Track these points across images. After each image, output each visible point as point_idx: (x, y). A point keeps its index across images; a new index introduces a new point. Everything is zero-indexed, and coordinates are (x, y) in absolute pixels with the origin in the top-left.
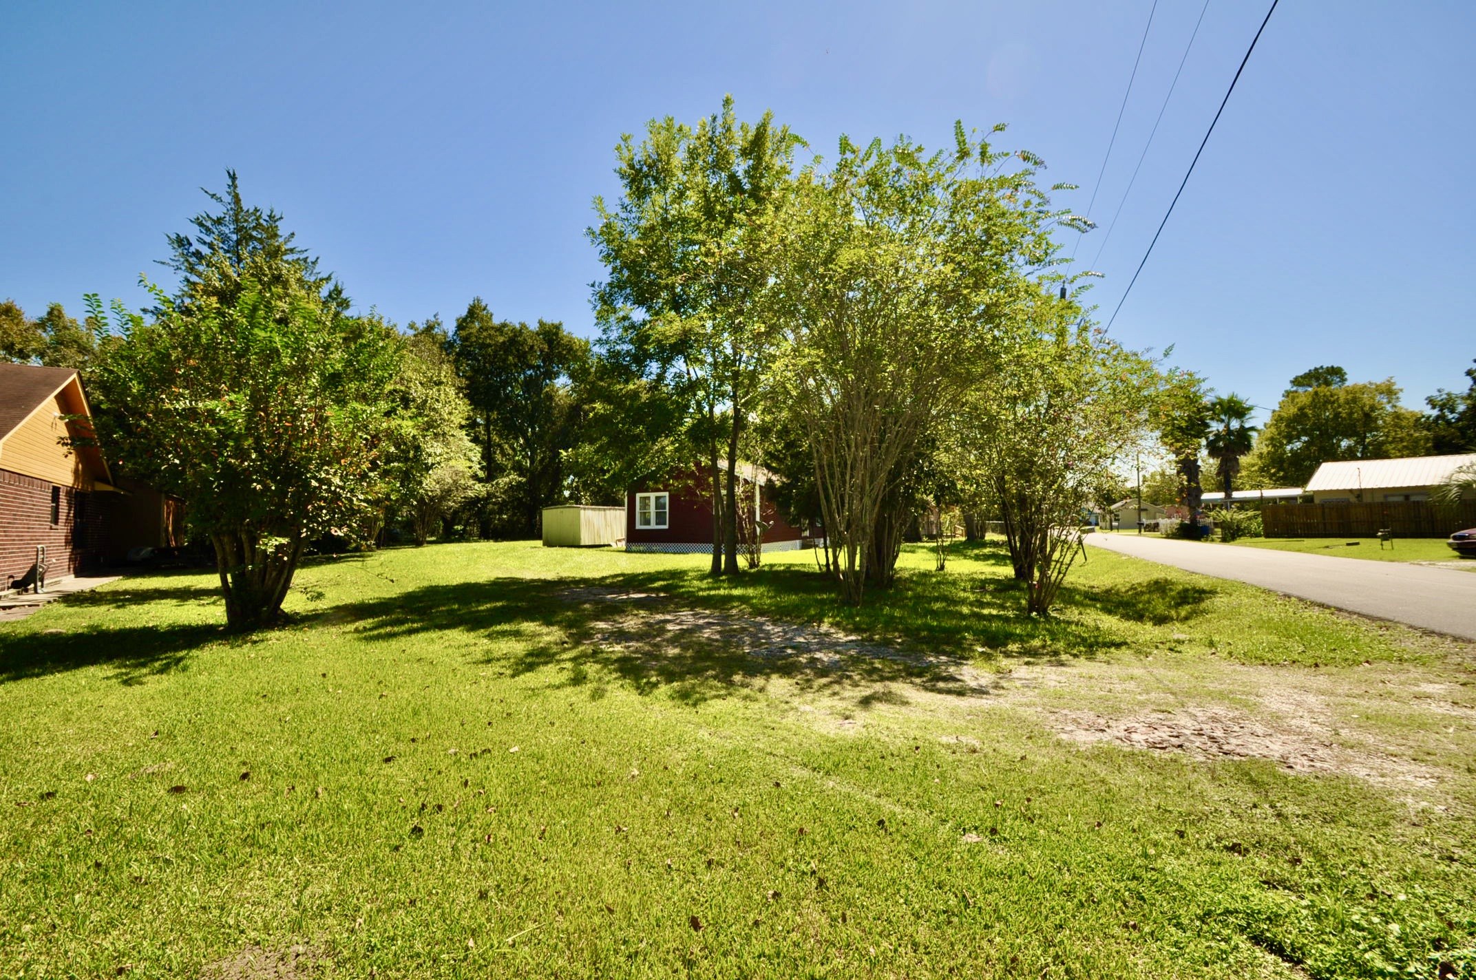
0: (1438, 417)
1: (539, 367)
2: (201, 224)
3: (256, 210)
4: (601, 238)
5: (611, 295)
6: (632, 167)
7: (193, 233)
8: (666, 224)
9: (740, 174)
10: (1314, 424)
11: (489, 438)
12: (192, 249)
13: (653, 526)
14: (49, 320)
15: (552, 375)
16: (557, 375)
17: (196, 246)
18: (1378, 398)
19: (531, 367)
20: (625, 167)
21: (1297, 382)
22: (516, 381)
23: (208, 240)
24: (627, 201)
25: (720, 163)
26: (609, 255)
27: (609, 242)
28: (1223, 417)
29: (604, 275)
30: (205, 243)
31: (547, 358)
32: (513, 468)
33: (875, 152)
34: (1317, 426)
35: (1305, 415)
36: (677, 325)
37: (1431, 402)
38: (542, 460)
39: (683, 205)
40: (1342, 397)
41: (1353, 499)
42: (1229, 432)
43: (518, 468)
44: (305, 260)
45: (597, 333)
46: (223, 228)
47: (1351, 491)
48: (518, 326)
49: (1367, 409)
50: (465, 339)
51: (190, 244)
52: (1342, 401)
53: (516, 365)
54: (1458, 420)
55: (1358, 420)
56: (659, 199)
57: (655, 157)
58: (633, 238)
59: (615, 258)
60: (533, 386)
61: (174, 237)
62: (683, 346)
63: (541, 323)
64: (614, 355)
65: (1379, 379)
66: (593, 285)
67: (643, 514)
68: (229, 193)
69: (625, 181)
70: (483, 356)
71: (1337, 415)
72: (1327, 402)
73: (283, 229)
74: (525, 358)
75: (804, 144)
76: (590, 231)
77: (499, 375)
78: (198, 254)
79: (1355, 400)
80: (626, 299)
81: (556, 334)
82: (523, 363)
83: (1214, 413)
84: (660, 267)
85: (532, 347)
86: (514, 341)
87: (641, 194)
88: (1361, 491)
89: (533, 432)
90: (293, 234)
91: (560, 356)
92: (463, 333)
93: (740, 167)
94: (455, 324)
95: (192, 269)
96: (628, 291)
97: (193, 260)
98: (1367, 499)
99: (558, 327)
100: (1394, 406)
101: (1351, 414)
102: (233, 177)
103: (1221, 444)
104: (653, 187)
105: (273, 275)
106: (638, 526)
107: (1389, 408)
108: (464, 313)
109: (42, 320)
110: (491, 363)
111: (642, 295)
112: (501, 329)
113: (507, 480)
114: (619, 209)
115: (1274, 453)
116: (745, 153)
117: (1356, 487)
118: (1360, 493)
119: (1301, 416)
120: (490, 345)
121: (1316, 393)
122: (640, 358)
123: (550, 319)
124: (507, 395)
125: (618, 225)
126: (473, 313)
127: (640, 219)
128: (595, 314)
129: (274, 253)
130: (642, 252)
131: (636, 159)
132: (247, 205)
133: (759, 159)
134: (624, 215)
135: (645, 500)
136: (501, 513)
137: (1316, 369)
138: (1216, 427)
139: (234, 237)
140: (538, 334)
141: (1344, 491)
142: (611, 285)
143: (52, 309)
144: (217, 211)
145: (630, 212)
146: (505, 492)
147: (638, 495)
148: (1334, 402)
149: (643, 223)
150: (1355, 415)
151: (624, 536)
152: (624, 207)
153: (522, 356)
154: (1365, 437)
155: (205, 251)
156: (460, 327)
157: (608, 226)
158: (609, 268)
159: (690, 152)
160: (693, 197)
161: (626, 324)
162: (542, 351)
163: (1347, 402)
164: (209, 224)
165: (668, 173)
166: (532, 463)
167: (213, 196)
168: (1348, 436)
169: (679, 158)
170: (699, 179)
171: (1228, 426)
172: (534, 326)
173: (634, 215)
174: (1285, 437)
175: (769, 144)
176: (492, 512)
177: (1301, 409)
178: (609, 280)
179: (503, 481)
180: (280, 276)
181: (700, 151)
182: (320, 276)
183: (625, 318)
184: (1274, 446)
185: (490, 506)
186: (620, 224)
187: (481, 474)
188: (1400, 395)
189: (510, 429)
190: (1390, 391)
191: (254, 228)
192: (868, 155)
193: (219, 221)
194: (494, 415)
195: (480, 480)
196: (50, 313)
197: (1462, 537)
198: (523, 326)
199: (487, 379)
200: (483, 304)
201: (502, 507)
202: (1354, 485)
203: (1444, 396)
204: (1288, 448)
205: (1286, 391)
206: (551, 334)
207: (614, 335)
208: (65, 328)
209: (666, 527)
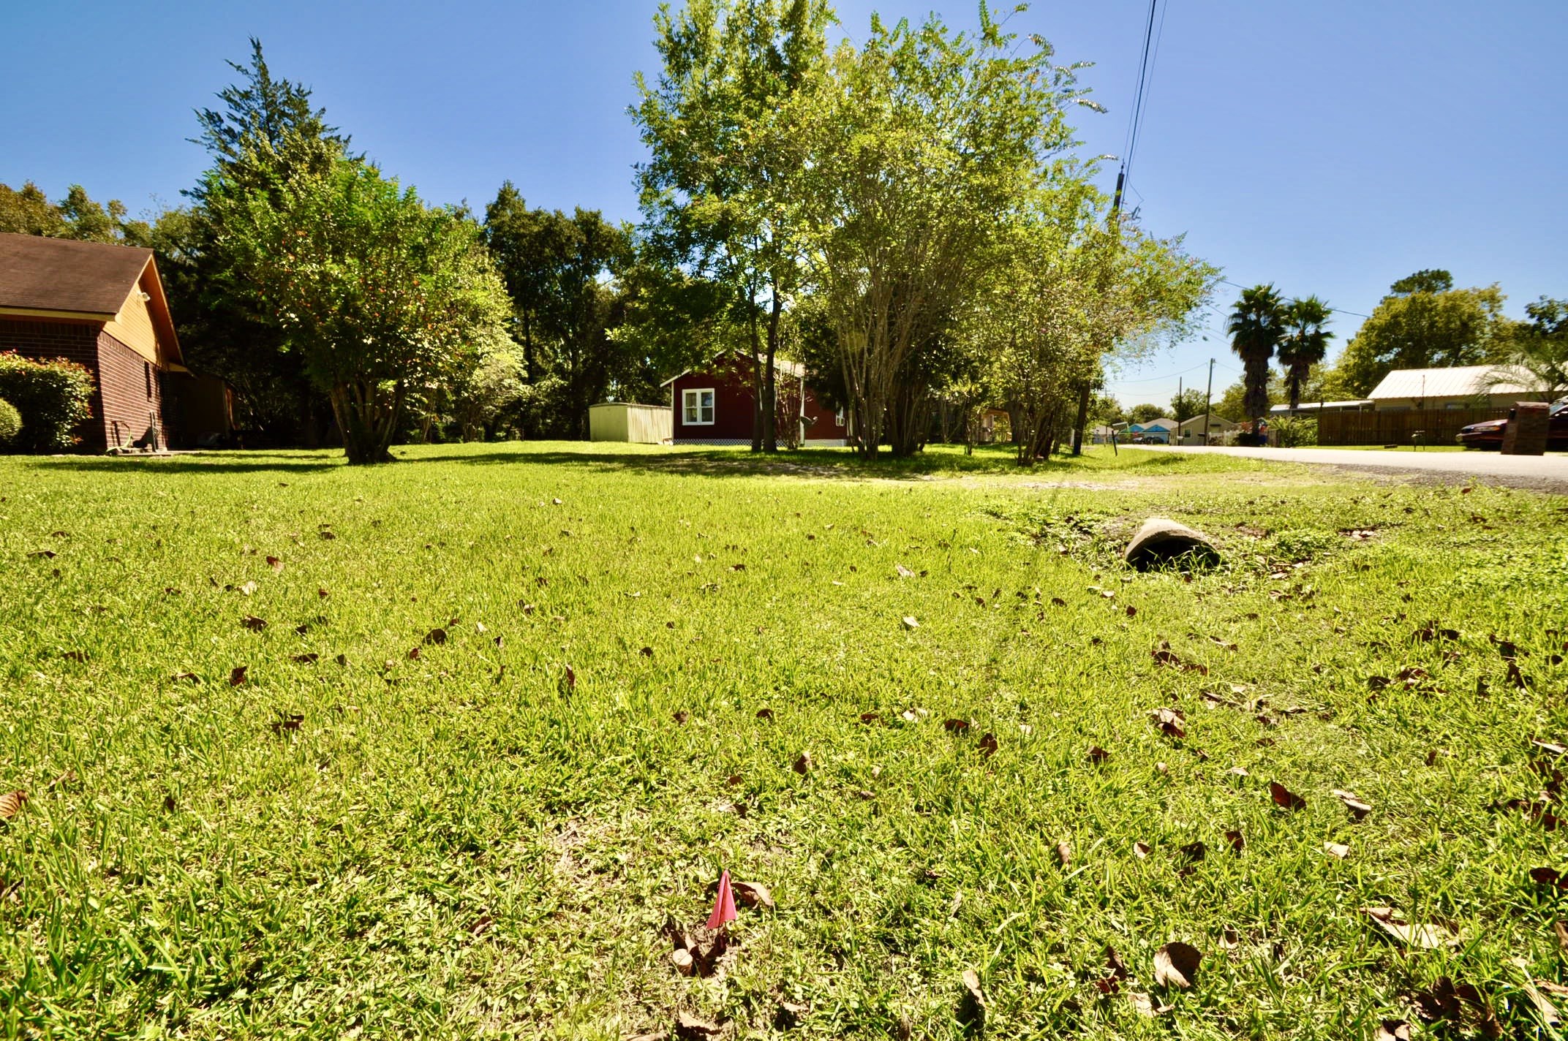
0: (1535, 327)
1: (577, 260)
2: (229, 100)
3: (285, 83)
4: (643, 117)
5: (655, 177)
6: (670, 39)
7: (222, 108)
8: (707, 102)
9: (780, 49)
10: (1408, 333)
11: (528, 339)
12: (224, 126)
13: (699, 422)
14: (72, 203)
15: (592, 270)
16: (597, 270)
17: (228, 123)
18: (1479, 306)
19: (569, 261)
20: (664, 41)
21: (1398, 287)
22: (554, 275)
23: (239, 115)
24: (667, 76)
25: (760, 36)
26: (650, 135)
27: (650, 121)
28: (1299, 321)
29: (646, 156)
30: (236, 119)
31: (586, 251)
32: (555, 371)
33: (902, 32)
34: (1410, 336)
35: (1398, 324)
36: (717, 205)
37: (1531, 311)
38: (585, 361)
39: (723, 80)
40: (1441, 303)
41: (1414, 408)
42: (1303, 337)
43: (559, 370)
44: (338, 138)
45: (640, 218)
46: (252, 103)
47: (1413, 399)
48: (553, 215)
49: (1465, 318)
50: (497, 228)
51: (222, 121)
52: (1439, 308)
53: (553, 259)
54: (1555, 330)
55: (1454, 330)
56: (698, 74)
57: (693, 28)
58: (674, 117)
59: (657, 140)
60: (572, 281)
61: (203, 112)
62: (724, 229)
63: (579, 212)
64: (658, 238)
65: (1484, 285)
66: (636, 167)
67: (691, 411)
68: (254, 65)
69: (664, 55)
70: (518, 248)
71: (1432, 325)
72: (1424, 309)
73: (313, 105)
74: (563, 250)
75: (837, 22)
76: (632, 110)
77: (535, 270)
78: (229, 131)
79: (1454, 308)
80: (668, 182)
81: (595, 224)
82: (560, 255)
83: (1290, 317)
84: (701, 149)
85: (569, 238)
86: (550, 231)
87: (680, 68)
88: (1423, 399)
89: (575, 332)
90: (324, 110)
91: (599, 248)
92: (495, 222)
93: (779, 40)
94: (485, 212)
95: (226, 149)
96: (670, 173)
97: (225, 137)
98: (1428, 407)
99: (596, 216)
100: (1495, 315)
101: (1448, 322)
102: (258, 47)
103: (1293, 351)
104: (692, 60)
105: (313, 153)
106: (685, 423)
107: (1490, 318)
108: (494, 199)
109: (65, 204)
110: (527, 256)
111: (685, 176)
112: (535, 217)
113: (549, 383)
114: (658, 86)
115: (1359, 365)
116: (785, 25)
117: (1418, 394)
118: (1421, 402)
119: (1394, 324)
120: (524, 236)
121: (1414, 299)
122: (683, 244)
123: (588, 207)
124: (545, 292)
125: (660, 105)
126: (504, 199)
127: (679, 96)
128: (638, 197)
129: (310, 130)
130: (683, 132)
131: (675, 30)
132: (275, 77)
133: (798, 32)
134: (664, 93)
135: (692, 398)
136: (544, 417)
137: (1421, 273)
138: (1292, 332)
139: (264, 113)
140: (574, 223)
141: (1406, 399)
142: (653, 166)
143: (73, 193)
144: (244, 84)
145: (671, 88)
146: (548, 396)
147: (685, 392)
148: (1431, 310)
149: (685, 101)
150: (1453, 326)
151: (671, 436)
152: (664, 84)
153: (560, 249)
154: (1460, 350)
155: (237, 128)
156: (491, 215)
157: (648, 103)
158: (651, 149)
159: (729, 25)
160: (732, 74)
161: (670, 208)
162: (580, 242)
163: (1446, 310)
164: (237, 98)
165: (705, 45)
166: (574, 364)
167: (238, 68)
168: (1442, 348)
169: (718, 30)
170: (739, 52)
171: (1302, 332)
172: (570, 215)
173: (674, 92)
174: (1374, 348)
175: (808, 13)
176: (536, 415)
177: (1395, 317)
178: (652, 162)
179: (545, 384)
180: (321, 155)
181: (739, 23)
182: (354, 156)
183: (668, 202)
184: (1361, 357)
185: (533, 410)
186: (660, 101)
187: (525, 374)
188: (1504, 303)
189: (551, 328)
190: (1493, 299)
191: (285, 103)
192: (896, 36)
193: (246, 95)
194: (532, 314)
195: (523, 380)
196: (72, 196)
197: (1469, 430)
198: (559, 214)
199: (522, 273)
200: (514, 189)
201: (546, 410)
202: (1417, 394)
203: (1546, 304)
204: (1377, 359)
205: (1386, 298)
206: (589, 224)
207: (657, 221)
208: (89, 211)
209: (712, 423)
